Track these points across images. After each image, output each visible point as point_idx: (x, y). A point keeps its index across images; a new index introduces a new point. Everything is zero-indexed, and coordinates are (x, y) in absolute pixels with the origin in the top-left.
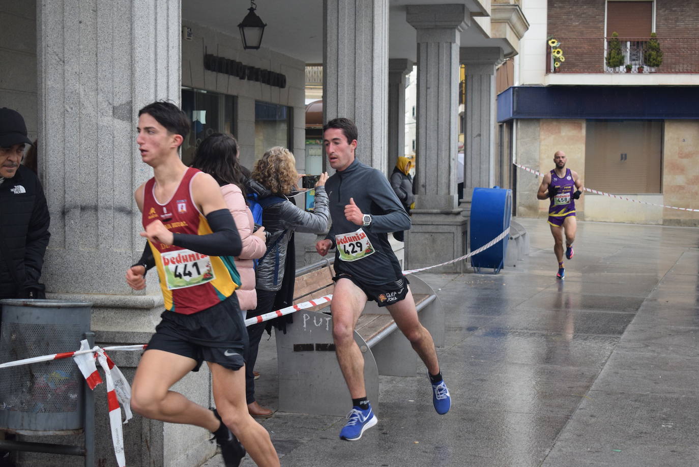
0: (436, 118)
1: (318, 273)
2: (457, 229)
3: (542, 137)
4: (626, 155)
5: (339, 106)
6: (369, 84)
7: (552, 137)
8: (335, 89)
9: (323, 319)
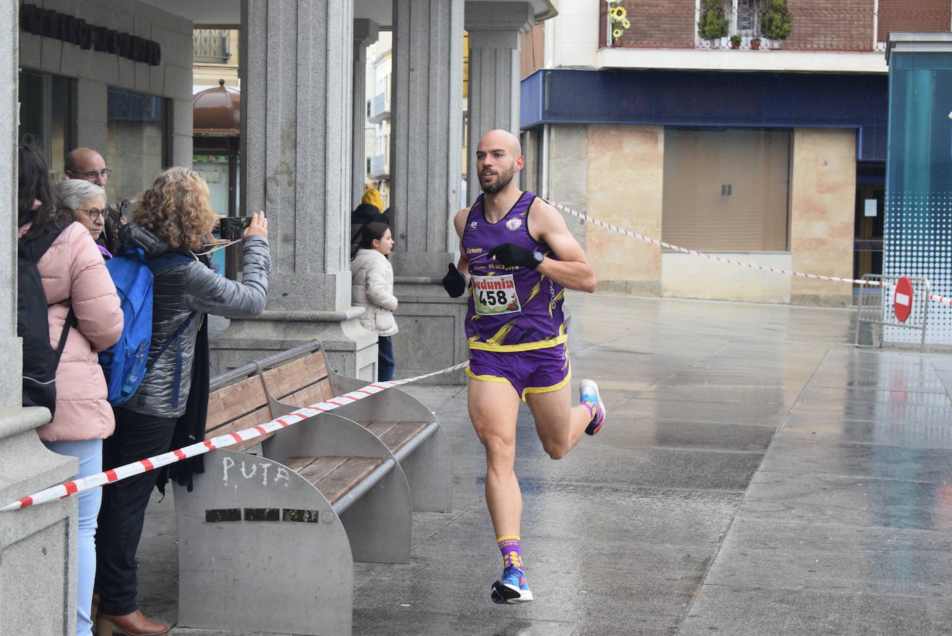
0: (424, 121)
1: (243, 387)
2: (460, 311)
3: (592, 155)
4: (730, 187)
5: (269, 98)
6: (322, 61)
7: (609, 154)
8: (263, 70)
9: (257, 465)
